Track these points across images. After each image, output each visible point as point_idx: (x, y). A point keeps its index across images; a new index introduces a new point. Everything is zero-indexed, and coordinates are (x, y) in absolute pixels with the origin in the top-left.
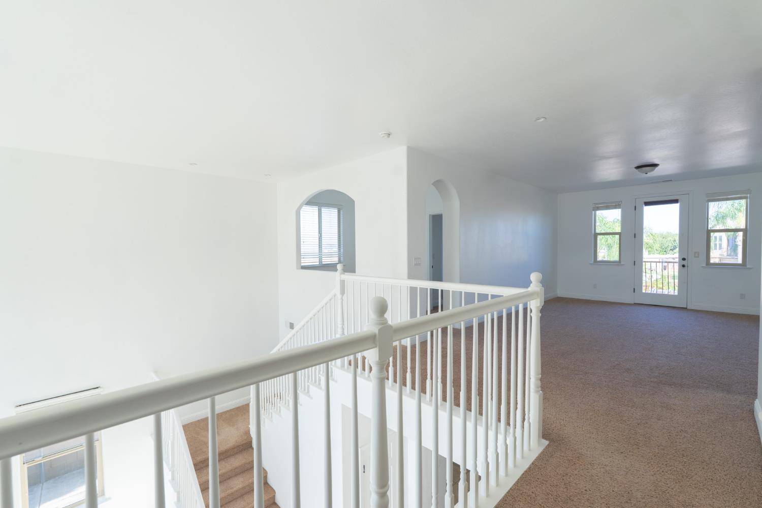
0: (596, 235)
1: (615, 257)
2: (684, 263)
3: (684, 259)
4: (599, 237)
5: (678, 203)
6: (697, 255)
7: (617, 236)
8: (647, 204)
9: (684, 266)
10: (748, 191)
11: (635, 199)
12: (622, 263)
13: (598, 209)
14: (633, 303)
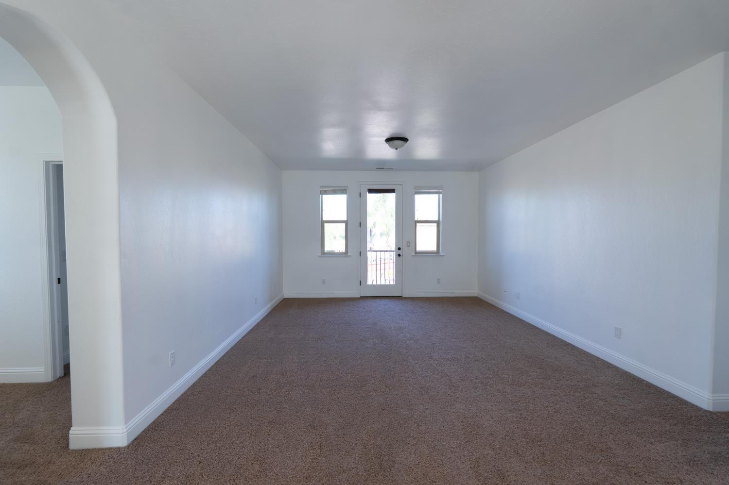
0: (323, 223)
1: (342, 249)
2: (400, 252)
3: (399, 249)
4: (326, 225)
5: (395, 192)
6: (408, 245)
7: (344, 225)
8: (371, 191)
9: (399, 255)
10: (441, 187)
11: (360, 185)
12: (349, 254)
13: (326, 192)
14: (358, 296)
